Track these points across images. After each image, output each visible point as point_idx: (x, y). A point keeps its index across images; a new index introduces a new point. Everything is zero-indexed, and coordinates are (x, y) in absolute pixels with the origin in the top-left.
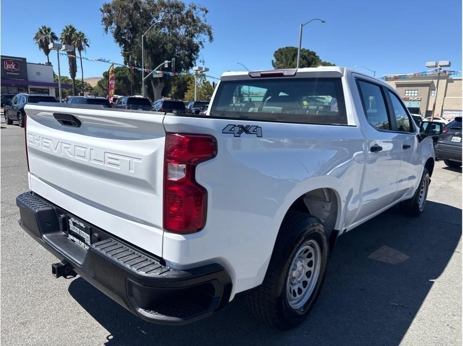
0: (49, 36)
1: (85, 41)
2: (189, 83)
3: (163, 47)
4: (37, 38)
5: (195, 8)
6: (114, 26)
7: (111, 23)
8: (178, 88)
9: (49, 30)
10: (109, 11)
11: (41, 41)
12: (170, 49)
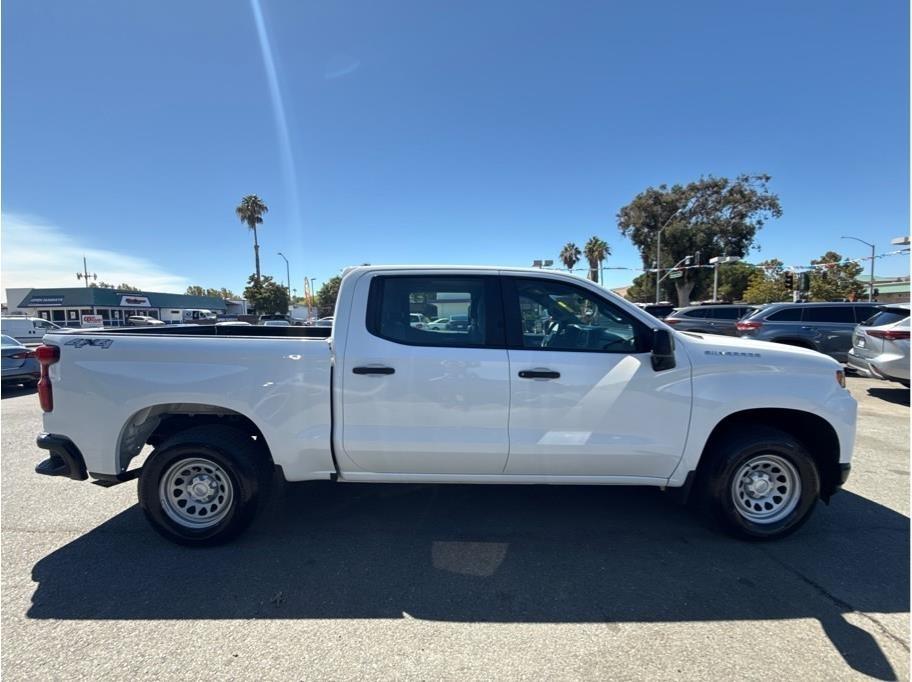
0: (573, 251)
1: (607, 250)
2: (752, 277)
3: (690, 239)
4: (562, 255)
5: (746, 180)
6: (632, 228)
7: (628, 226)
8: (734, 286)
9: (573, 246)
10: (626, 214)
11: (566, 258)
12: (701, 241)
